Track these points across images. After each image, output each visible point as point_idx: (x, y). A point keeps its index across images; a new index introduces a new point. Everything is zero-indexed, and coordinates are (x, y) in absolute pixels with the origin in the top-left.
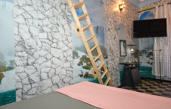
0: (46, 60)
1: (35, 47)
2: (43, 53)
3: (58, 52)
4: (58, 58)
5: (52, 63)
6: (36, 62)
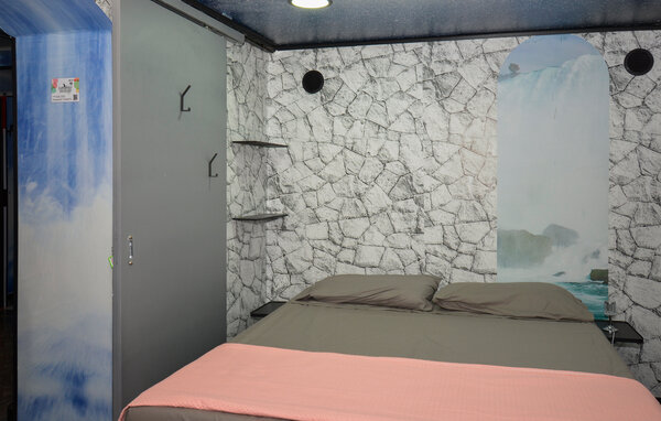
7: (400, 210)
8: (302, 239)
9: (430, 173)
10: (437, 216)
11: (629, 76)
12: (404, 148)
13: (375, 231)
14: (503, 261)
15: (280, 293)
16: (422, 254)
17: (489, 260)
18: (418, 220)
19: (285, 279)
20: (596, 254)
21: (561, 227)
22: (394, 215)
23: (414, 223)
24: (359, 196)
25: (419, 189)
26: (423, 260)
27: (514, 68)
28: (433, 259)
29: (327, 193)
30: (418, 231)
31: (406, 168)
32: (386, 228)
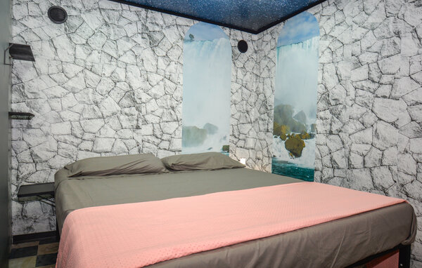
0: (362, 126)
1: (343, 100)
2: (356, 111)
3: (392, 107)
4: (393, 124)
5: (376, 135)
6: (342, 129)
7: (126, 114)
8: (47, 135)
9: (146, 91)
10: (149, 118)
11: (239, 52)
12: (129, 74)
13: (108, 127)
14: (185, 144)
15: (25, 178)
16: (140, 141)
17: (177, 144)
18: (138, 120)
19: (31, 167)
20: (225, 138)
21: (211, 125)
22: (122, 117)
23: (135, 122)
24: (96, 103)
25: (138, 101)
26: (141, 146)
27: (191, 36)
28: (147, 144)
29: (69, 100)
30: (138, 127)
31: (130, 87)
32: (116, 126)
